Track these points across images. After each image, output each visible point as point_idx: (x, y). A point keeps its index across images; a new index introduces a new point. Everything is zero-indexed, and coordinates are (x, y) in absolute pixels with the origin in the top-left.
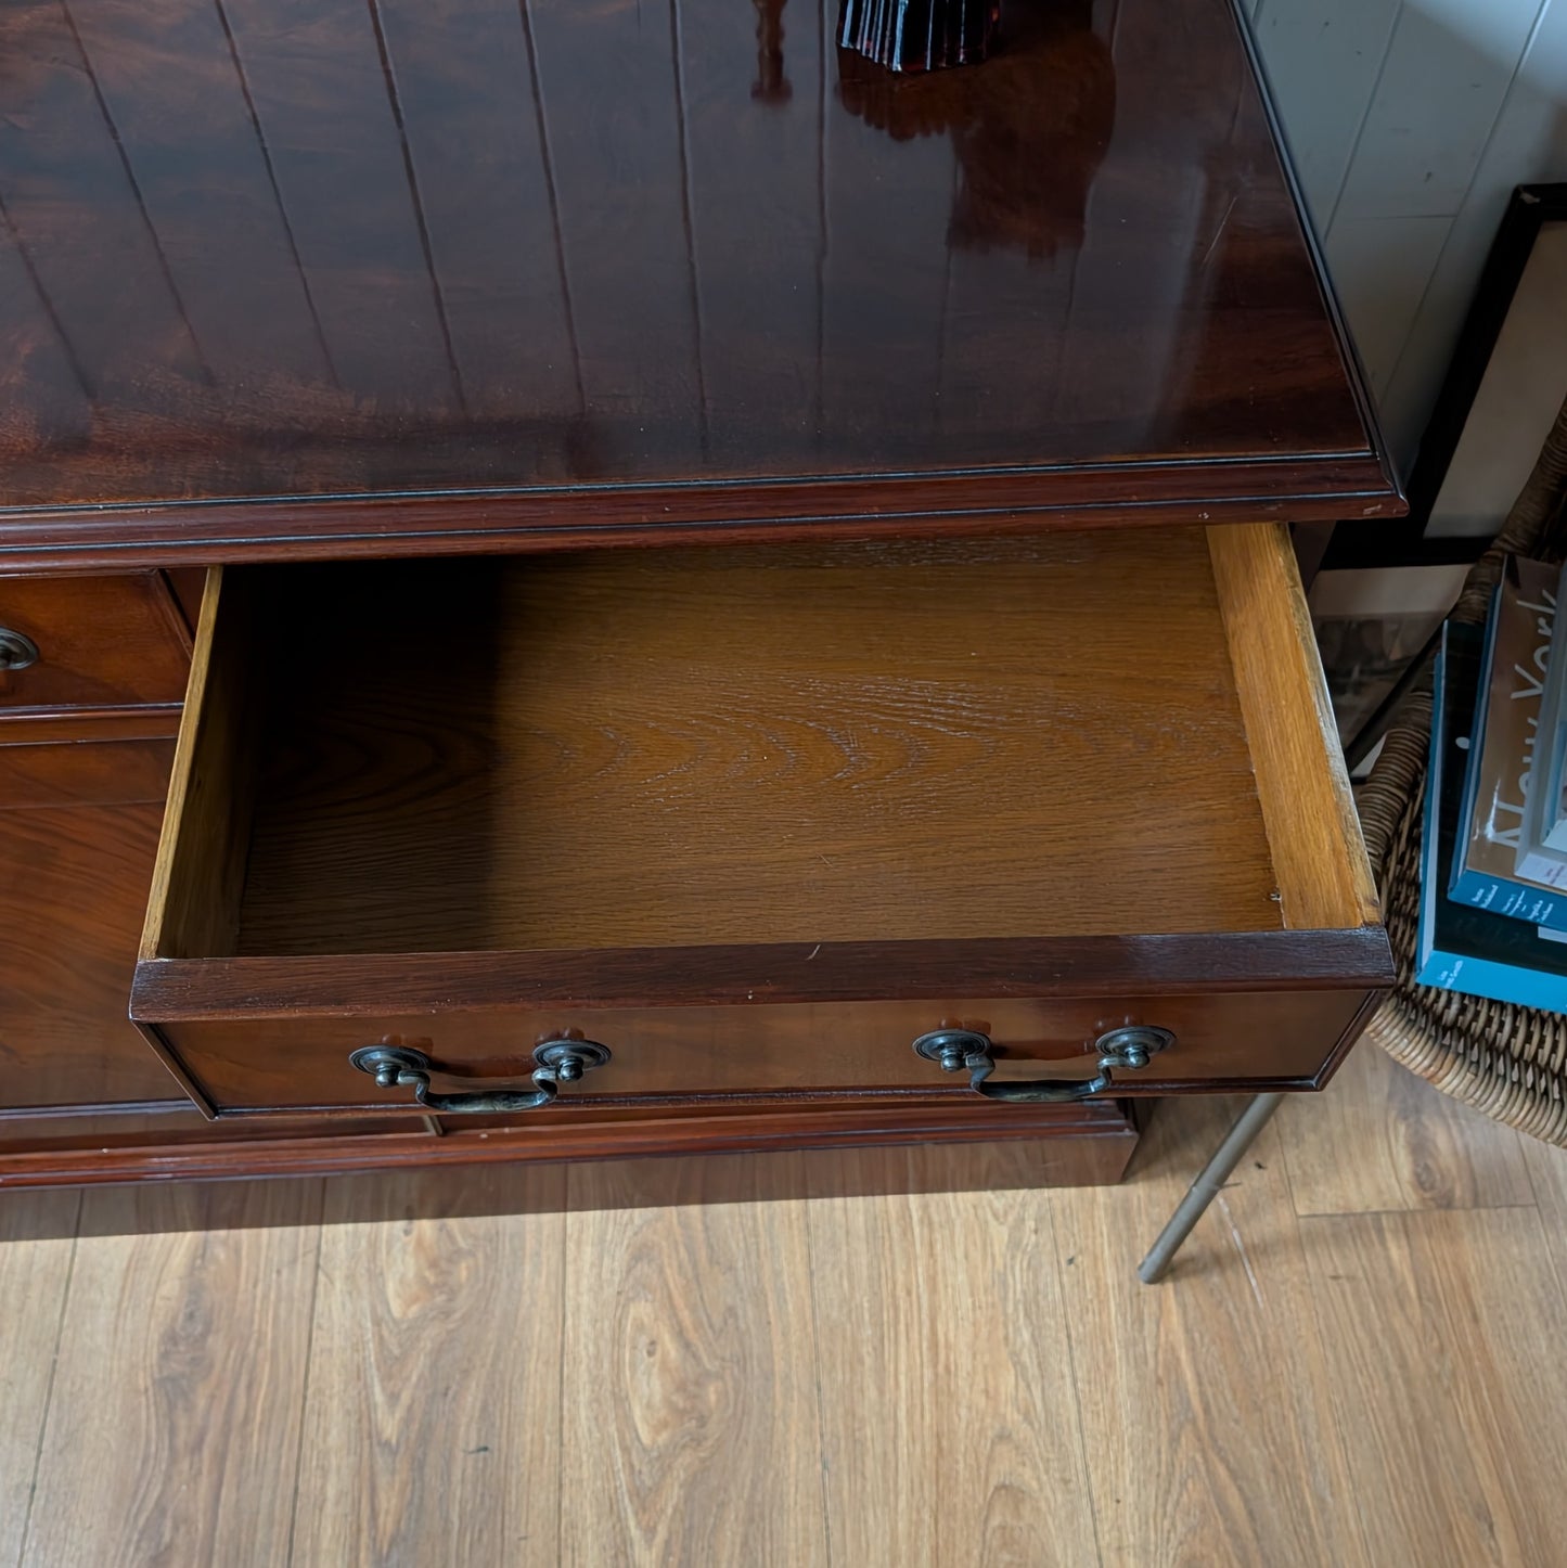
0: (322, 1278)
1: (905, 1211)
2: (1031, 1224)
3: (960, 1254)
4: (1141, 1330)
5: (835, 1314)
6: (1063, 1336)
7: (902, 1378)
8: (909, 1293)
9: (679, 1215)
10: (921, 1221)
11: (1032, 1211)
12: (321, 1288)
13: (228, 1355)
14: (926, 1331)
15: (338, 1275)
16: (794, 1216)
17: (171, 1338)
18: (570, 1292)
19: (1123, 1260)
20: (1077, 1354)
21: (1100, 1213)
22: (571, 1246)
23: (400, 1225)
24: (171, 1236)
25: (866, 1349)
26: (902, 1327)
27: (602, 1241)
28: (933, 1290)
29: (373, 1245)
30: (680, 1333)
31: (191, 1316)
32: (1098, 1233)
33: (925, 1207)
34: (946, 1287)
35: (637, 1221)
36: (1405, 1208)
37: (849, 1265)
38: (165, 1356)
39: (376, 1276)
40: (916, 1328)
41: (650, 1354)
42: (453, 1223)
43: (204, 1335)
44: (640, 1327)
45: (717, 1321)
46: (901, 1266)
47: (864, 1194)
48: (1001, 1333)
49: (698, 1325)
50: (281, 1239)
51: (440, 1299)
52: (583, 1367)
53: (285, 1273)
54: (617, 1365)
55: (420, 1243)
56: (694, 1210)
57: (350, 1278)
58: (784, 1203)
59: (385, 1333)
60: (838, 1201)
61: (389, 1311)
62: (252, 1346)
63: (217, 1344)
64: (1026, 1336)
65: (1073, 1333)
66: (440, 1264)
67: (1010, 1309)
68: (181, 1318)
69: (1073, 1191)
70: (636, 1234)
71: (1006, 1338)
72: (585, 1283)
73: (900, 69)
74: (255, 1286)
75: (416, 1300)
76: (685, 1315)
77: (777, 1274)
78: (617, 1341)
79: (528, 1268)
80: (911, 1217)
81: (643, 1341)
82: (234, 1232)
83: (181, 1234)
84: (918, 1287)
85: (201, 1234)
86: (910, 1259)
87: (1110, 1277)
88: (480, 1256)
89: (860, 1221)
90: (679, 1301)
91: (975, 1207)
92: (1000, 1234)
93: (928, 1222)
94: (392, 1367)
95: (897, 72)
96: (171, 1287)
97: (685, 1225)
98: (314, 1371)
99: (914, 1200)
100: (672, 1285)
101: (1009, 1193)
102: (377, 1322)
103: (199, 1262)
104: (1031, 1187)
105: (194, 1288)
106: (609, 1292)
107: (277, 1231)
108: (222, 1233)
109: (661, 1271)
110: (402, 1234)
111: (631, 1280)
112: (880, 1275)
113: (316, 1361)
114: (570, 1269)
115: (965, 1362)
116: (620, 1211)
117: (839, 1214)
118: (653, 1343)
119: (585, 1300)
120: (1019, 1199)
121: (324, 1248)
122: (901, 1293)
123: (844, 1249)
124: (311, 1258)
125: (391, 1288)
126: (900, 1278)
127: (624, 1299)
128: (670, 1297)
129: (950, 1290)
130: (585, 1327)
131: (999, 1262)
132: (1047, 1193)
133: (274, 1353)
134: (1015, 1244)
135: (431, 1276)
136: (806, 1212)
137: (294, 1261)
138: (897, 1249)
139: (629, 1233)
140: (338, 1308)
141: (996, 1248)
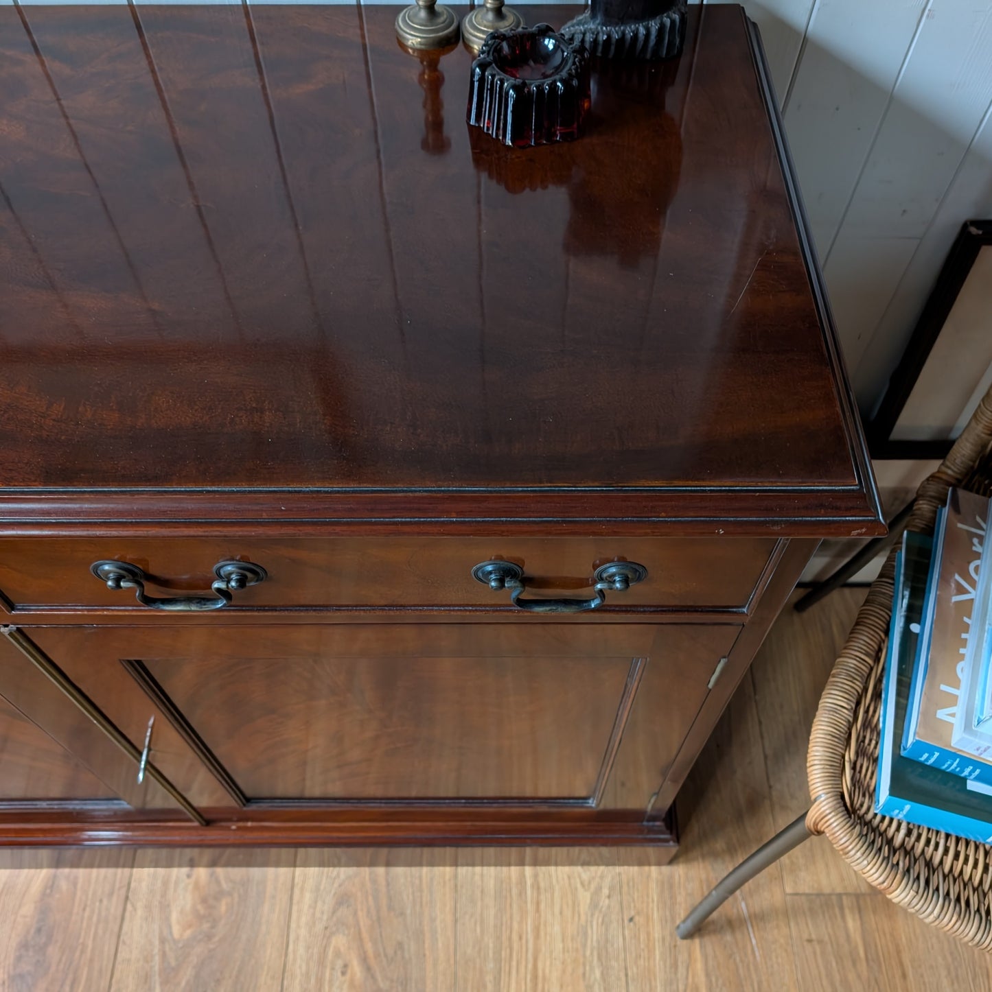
0: (129, 906)
1: (522, 879)
2: (606, 891)
3: (557, 910)
4: (676, 973)
5: (469, 951)
6: (622, 975)
8: (520, 938)
9: (370, 874)
10: (532, 886)
11: (608, 880)
12: (127, 914)
13: (60, 960)
14: (530, 966)
15: (140, 905)
16: (447, 877)
17: (24, 946)
18: (293, 925)
19: (666, 921)
21: (653, 885)
22: (297, 891)
23: (185, 870)
24: (33, 871)
25: (489, 978)
26: (514, 963)
27: (317, 889)
28: (537, 937)
29: (165, 883)
30: (364, 960)
31: (39, 930)
32: (650, 900)
33: (536, 876)
34: (546, 934)
35: (342, 876)
36: (858, 891)
37: (482, 914)
38: (19, 959)
39: (165, 907)
40: (524, 963)
41: (343, 973)
42: (220, 871)
43: (46, 945)
44: (338, 954)
45: (390, 952)
46: (516, 918)
47: (496, 865)
48: (581, 971)
49: (377, 955)
50: (105, 877)
51: (206, 926)
52: (297, 981)
53: (105, 902)
54: (320, 981)
55: (197, 886)
56: (381, 870)
57: (148, 908)
58: (441, 868)
59: (167, 949)
60: (478, 869)
61: (171, 933)
62: (77, 954)
63: (53, 951)
64: (598, 973)
65: (630, 973)
66: (208, 900)
67: (588, 953)
68: (32, 931)
69: (636, 868)
70: (340, 886)
71: (584, 974)
72: (304, 920)
73: (510, 144)
74: (84, 909)
75: (190, 926)
76: (369, 946)
77: (433, 920)
78: (321, 963)
79: (266, 907)
80: (526, 883)
81: (339, 963)
82: (75, 870)
83: (38, 870)
84: (527, 933)
85: (52, 871)
86: (523, 913)
87: (657, 933)
88: (236, 895)
89: (491, 884)
90: (365, 935)
91: (569, 878)
92: (585, 897)
93: (537, 887)
94: (169, 975)
95: (509, 146)
96: (28, 909)
97: (374, 881)
98: (117, 975)
99: (528, 870)
100: (362, 924)
101: (593, 868)
102: (163, 941)
103: (48, 891)
104: (607, 865)
105: (44, 909)
106: (319, 927)
107: (103, 871)
108: (66, 871)
109: (355, 913)
110: (185, 877)
111: (335, 919)
112: (502, 925)
113: (119, 967)
114: (295, 908)
116: (331, 869)
117: (477, 878)
118: (346, 966)
119: (303, 932)
120: (599, 873)
121: (133, 885)
122: (515, 937)
123: (479, 904)
124: (123, 891)
125: (174, 916)
126: (515, 926)
127: (328, 933)
128: (360, 933)
129: (548, 938)
130: (301, 951)
131: (583, 918)
132: (618, 869)
133: (91, 960)
134: (594, 905)
135: (202, 911)
136: (456, 876)
137: (111, 894)
138: (515, 906)
139: (336, 885)
140: (139, 931)
141: (582, 908)
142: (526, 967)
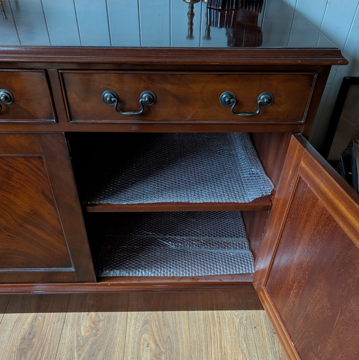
0: (65, 325)
2: (244, 318)
3: (227, 324)
4: (274, 345)
5: (195, 339)
6: (254, 346)
7: (213, 355)
8: (214, 334)
9: (156, 314)
10: (217, 317)
11: (245, 315)
12: (64, 327)
13: (38, 343)
14: (219, 343)
15: (69, 325)
16: (185, 315)
17: (24, 339)
18: (128, 331)
19: (268, 328)
20: (258, 351)
21: (262, 316)
22: (129, 319)
23: (86, 313)
24: (28, 314)
25: (204, 348)
26: (213, 342)
27: (137, 319)
28: (221, 334)
29: (79, 317)
30: (155, 342)
31: (30, 333)
32: (261, 321)
33: (218, 314)
34: (224, 333)
35: (146, 314)
37: (199, 327)
38: (21, 343)
39: (79, 325)
40: (216, 342)
41: (147, 347)
42: (99, 313)
43: (32, 338)
44: (145, 340)
45: (165, 339)
46: (212, 327)
47: (203, 310)
48: (238, 345)
49: (160, 340)
51: (94, 331)
52: (130, 349)
53: (56, 324)
54: (139, 349)
55: (91, 318)
56: (160, 312)
57: (72, 325)
58: (182, 312)
59: (79, 339)
60: (196, 312)
61: (81, 334)
62: (44, 342)
63: (35, 340)
64: (245, 346)
65: (257, 346)
66: (95, 323)
67: (240, 339)
68: (27, 334)
69: (255, 311)
70: (145, 317)
71: (240, 346)
72: (132, 329)
74: (48, 326)
75: (88, 331)
76: (157, 337)
77: (181, 328)
78: (139, 343)
79: (117, 324)
80: (214, 316)
81: (146, 343)
83: (31, 314)
84: (217, 332)
86: (214, 326)
87: (265, 332)
88: (106, 321)
89: (202, 317)
90: (155, 334)
91: (230, 314)
92: (237, 321)
93: (219, 317)
94: (80, 348)
95: (220, 9)
96: (26, 326)
97: (158, 316)
98: (60, 348)
99: (215, 312)
100: (154, 330)
101: (239, 311)
102: (78, 336)
103: (34, 320)
104: (244, 310)
105: (32, 327)
106: (138, 331)
107: (55, 313)
108: (41, 314)
109: (151, 326)
110: (86, 315)
111: (143, 328)
112: (207, 330)
113: (61, 345)
114: (128, 325)
115: (229, 352)
116: (141, 312)
117: (196, 315)
118: (148, 344)
119: (131, 333)
120: (241, 313)
121: (66, 318)
122: (212, 334)
123: (198, 323)
124: (63, 320)
125: (82, 328)
126: (212, 330)
127: (141, 333)
128: (153, 333)
130: (131, 339)
131: (237, 327)
132: (248, 311)
133: (50, 344)
134: (241, 323)
135: (92, 326)
136: (188, 314)
137: (58, 321)
138: (211, 324)
139: (143, 317)
140: (68, 333)
141: (236, 324)
142: (217, 344)
